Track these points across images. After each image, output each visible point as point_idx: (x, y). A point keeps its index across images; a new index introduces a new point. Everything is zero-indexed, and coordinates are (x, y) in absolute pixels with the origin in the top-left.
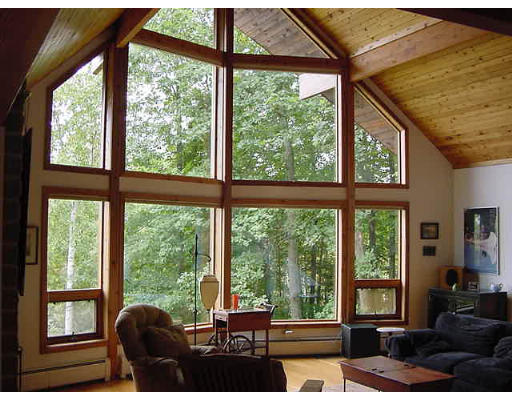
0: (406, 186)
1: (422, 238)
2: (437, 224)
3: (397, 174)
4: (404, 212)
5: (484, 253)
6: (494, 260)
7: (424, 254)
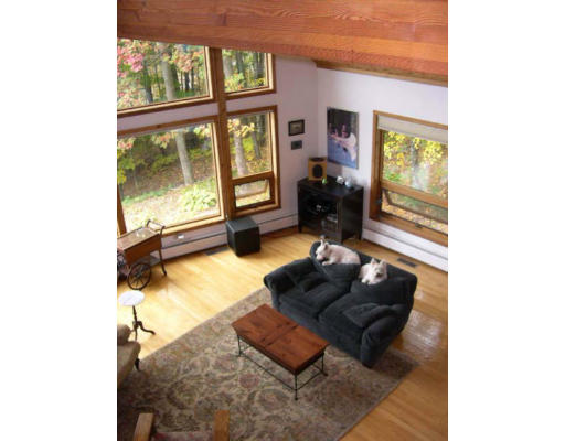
0: (274, 91)
1: (290, 134)
2: (303, 121)
3: (265, 81)
4: (272, 115)
5: (345, 149)
6: (353, 157)
7: (293, 148)
